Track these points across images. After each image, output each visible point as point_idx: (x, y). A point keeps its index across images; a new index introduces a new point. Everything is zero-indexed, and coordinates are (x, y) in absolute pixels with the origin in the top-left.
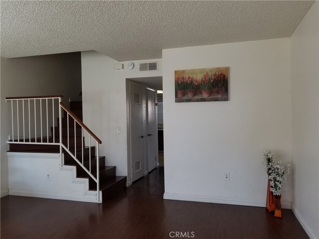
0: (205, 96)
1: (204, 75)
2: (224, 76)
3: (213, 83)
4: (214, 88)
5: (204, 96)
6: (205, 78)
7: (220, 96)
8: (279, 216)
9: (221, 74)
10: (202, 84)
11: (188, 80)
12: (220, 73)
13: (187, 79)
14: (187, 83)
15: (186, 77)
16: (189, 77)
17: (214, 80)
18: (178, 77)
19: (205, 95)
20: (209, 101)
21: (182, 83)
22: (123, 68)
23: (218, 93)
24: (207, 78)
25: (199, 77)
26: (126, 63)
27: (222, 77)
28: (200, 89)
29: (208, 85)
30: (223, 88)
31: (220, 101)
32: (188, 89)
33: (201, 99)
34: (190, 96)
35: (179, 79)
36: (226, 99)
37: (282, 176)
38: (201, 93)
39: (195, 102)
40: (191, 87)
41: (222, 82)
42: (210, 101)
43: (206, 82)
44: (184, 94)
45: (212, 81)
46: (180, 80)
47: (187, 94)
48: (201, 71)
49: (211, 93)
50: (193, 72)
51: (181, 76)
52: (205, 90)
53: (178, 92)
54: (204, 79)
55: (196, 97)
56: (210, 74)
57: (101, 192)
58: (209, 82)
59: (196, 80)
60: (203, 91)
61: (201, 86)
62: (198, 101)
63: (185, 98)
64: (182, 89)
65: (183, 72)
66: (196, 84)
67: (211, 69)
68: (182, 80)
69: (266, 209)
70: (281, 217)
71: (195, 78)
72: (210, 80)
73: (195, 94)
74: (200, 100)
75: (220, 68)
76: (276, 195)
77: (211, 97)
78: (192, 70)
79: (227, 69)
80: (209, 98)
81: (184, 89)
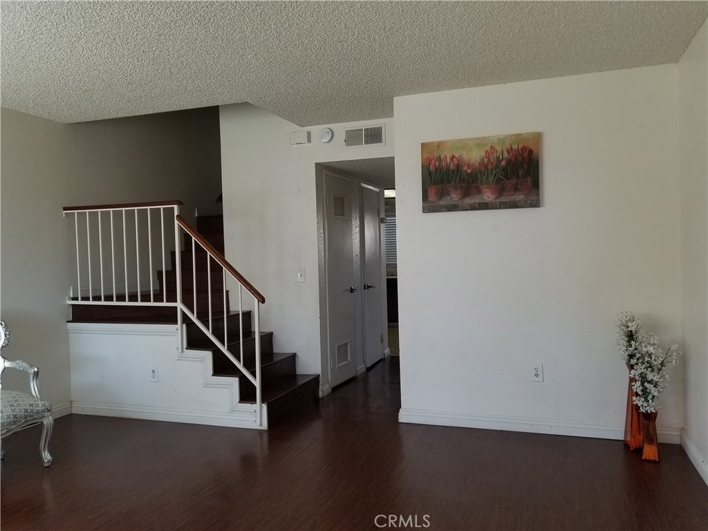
0: (489, 198)
1: (487, 152)
2: (531, 152)
3: (505, 169)
4: (508, 179)
5: (486, 198)
6: (488, 158)
7: (522, 196)
8: (652, 458)
9: (524, 148)
10: (480, 171)
11: (450, 164)
12: (521, 146)
13: (448, 160)
14: (448, 169)
15: (445, 156)
16: (453, 157)
17: (509, 162)
18: (428, 158)
19: (488, 196)
20: (497, 208)
21: (436, 169)
22: (309, 141)
23: (516, 189)
24: (493, 158)
25: (475, 156)
26: (316, 130)
27: (526, 154)
28: (477, 182)
29: (494, 173)
30: (529, 179)
31: (522, 207)
32: (450, 182)
33: (479, 204)
34: (454, 197)
35: (431, 160)
36: (536, 204)
37: (660, 370)
38: (479, 192)
39: (467, 210)
40: (456, 178)
41: (526, 166)
42: (500, 208)
43: (490, 167)
44: (441, 195)
45: (503, 163)
46: (433, 162)
47: (448, 194)
48: (480, 142)
49: (501, 191)
50: (462, 144)
51: (436, 155)
52: (488, 184)
53: (429, 190)
54: (486, 160)
55: (468, 201)
56: (499, 149)
57: (265, 407)
58: (496, 166)
59: (467, 162)
60: (484, 187)
61: (479, 175)
62: (473, 208)
63: (442, 203)
64: (436, 184)
65: (440, 145)
66: (469, 171)
67: (501, 137)
68: (437, 164)
69: (625, 444)
70: (657, 460)
71: (465, 157)
72: (499, 161)
73: (466, 194)
74: (477, 205)
75: (521, 134)
76: (647, 411)
77: (503, 199)
78: (460, 141)
79: (538, 137)
80: (498, 201)
81: (442, 182)
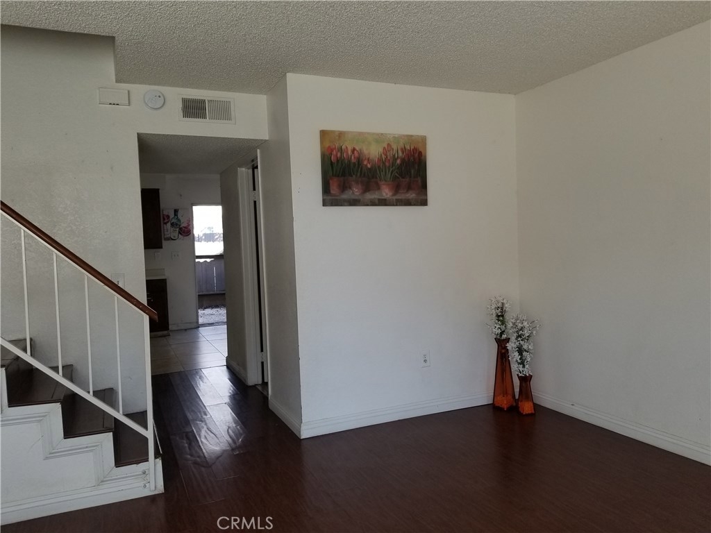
0: (387, 194)
1: (384, 148)
2: (420, 153)
3: (400, 167)
4: (403, 178)
5: (384, 194)
6: (386, 155)
7: (414, 195)
9: (415, 149)
10: (379, 167)
11: (351, 156)
12: (412, 148)
13: (350, 152)
14: (349, 161)
15: (347, 147)
16: (354, 150)
17: (403, 160)
18: (329, 147)
19: (386, 193)
20: (393, 205)
21: (338, 161)
22: (129, 104)
23: (409, 188)
24: (390, 155)
25: (374, 152)
26: (139, 90)
27: (417, 155)
28: (376, 178)
29: (391, 169)
30: (419, 179)
31: (414, 205)
32: (352, 176)
33: (379, 200)
34: (356, 191)
35: (332, 150)
36: (424, 203)
38: (379, 188)
39: (368, 205)
40: (357, 171)
41: (416, 167)
42: (397, 205)
43: (387, 164)
44: (344, 187)
45: (398, 161)
46: (334, 153)
47: (350, 188)
48: (379, 138)
49: (397, 189)
50: (361, 137)
51: (337, 145)
52: (386, 181)
53: (331, 182)
54: (384, 157)
55: (369, 196)
56: (395, 147)
57: (159, 462)
58: (393, 163)
59: (367, 157)
60: (383, 182)
61: (378, 172)
62: (373, 203)
63: (345, 196)
64: (338, 176)
65: (341, 134)
66: (369, 166)
67: (396, 136)
68: (339, 155)
70: (533, 412)
71: (366, 152)
72: (395, 159)
73: (367, 189)
74: (377, 202)
75: (412, 136)
77: (399, 197)
78: (360, 134)
79: (423, 140)
80: (395, 198)
81: (343, 175)
